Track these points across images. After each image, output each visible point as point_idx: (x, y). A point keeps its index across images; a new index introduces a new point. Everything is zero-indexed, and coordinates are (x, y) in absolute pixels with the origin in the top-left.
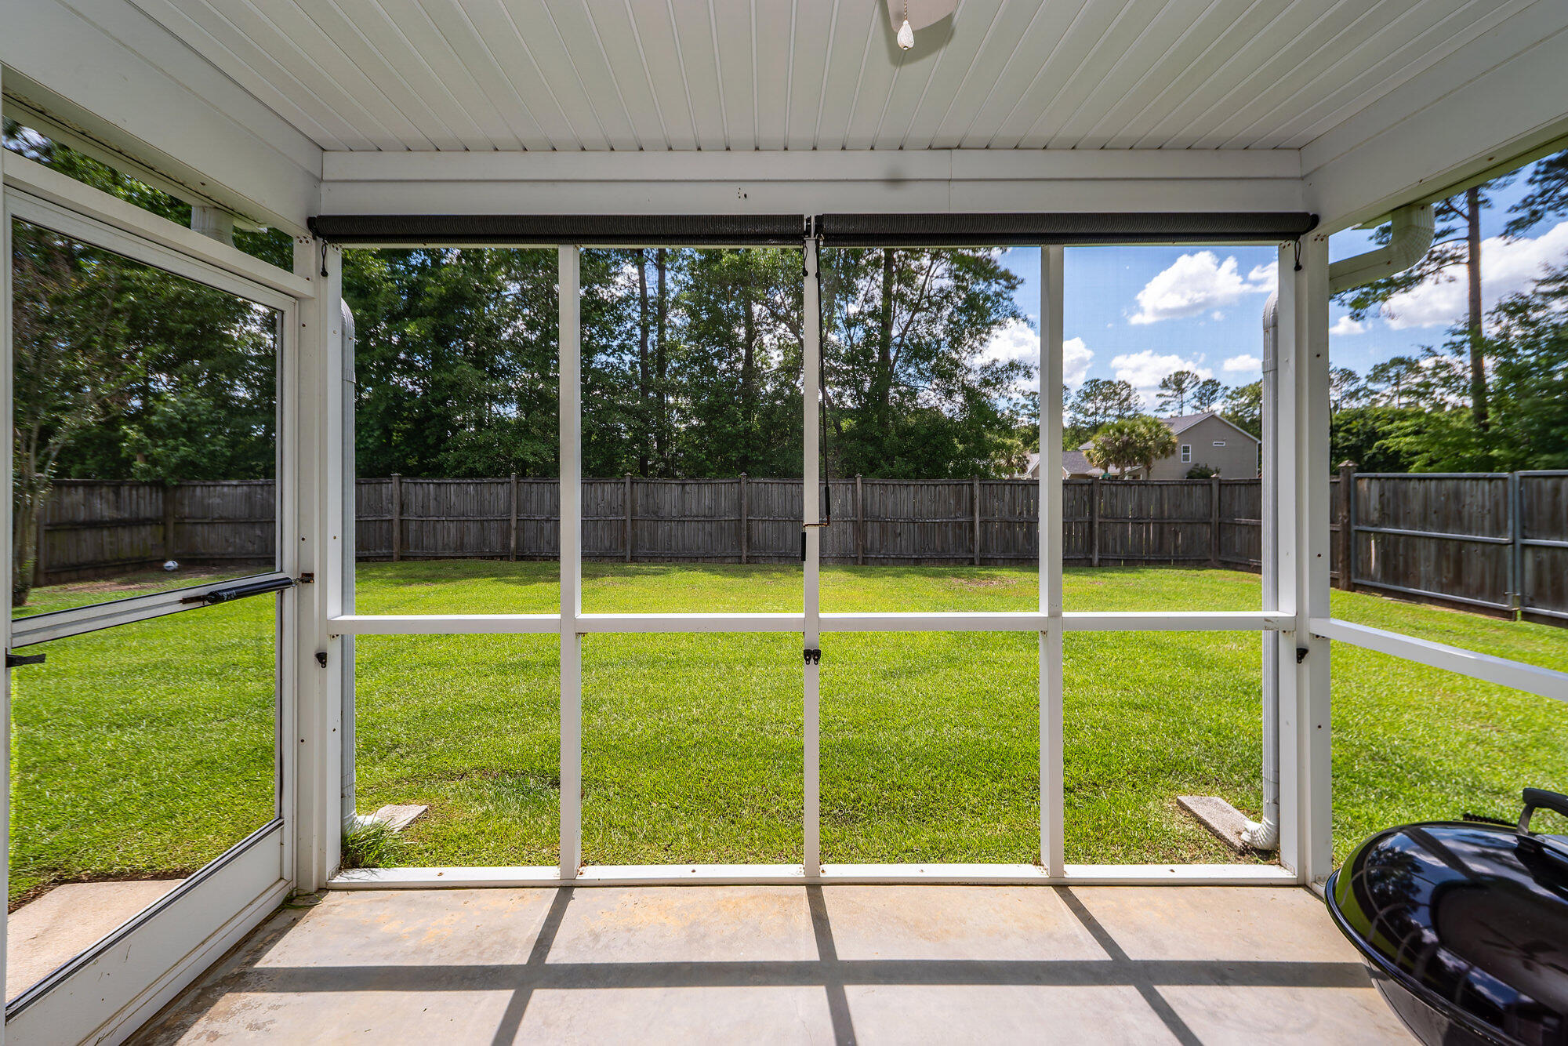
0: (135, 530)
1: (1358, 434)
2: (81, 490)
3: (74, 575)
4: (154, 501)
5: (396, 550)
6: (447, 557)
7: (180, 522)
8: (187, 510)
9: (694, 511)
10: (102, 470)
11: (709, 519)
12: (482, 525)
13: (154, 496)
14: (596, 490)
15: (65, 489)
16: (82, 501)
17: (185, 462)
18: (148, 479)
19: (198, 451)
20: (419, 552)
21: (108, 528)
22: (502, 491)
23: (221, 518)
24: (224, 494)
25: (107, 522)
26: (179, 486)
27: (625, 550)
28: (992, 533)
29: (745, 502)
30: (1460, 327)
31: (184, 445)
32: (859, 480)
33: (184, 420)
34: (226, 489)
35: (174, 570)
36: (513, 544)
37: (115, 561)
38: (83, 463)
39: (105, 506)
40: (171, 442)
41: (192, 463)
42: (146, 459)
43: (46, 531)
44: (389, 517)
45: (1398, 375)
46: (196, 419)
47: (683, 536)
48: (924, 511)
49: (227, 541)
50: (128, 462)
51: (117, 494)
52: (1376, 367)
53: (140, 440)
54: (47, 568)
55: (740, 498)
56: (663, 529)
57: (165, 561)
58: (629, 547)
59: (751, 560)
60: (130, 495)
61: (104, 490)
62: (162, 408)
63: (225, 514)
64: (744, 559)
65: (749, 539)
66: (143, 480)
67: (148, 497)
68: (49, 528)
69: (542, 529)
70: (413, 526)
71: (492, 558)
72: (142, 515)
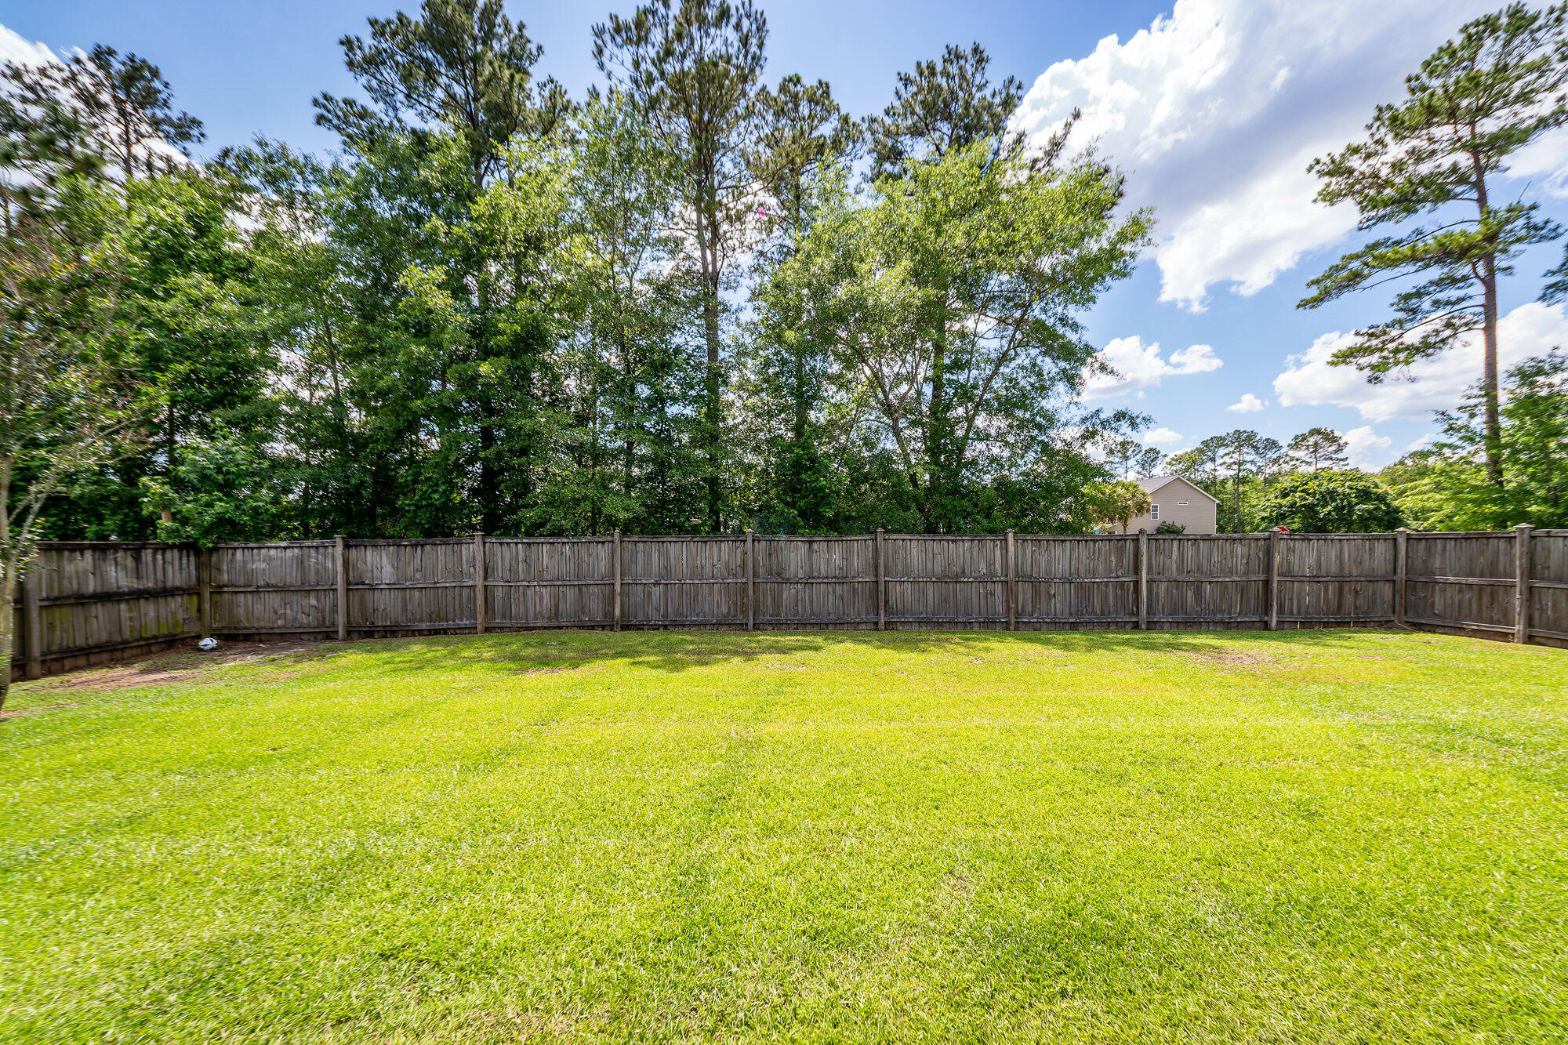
0: (161, 601)
1: (1314, 494)
2: (88, 554)
3: (82, 661)
4: (185, 566)
5: (480, 619)
6: (539, 628)
7: (218, 590)
8: (225, 577)
9: (823, 573)
10: (122, 532)
11: (841, 580)
12: (580, 590)
13: (185, 561)
14: (711, 550)
15: (66, 554)
16: (90, 568)
17: (221, 521)
18: (177, 541)
19: (237, 507)
20: (507, 623)
21: (127, 601)
22: (603, 551)
23: (268, 585)
24: (271, 559)
25: (124, 594)
26: (216, 549)
27: (746, 616)
28: (1157, 594)
29: (881, 562)
30: (1476, 392)
31: (220, 500)
32: (1010, 536)
33: (219, 469)
34: (272, 552)
35: (212, 650)
36: (617, 612)
37: (137, 640)
38: (101, 524)
39: (121, 574)
40: (204, 498)
41: (231, 522)
42: (174, 517)
43: (41, 607)
44: (471, 583)
45: (1316, 444)
46: (233, 469)
47: (811, 601)
48: (1082, 570)
49: (275, 612)
50: (151, 521)
51: (137, 559)
52: (1297, 437)
53: (162, 495)
54: (43, 655)
55: (876, 557)
56: (788, 593)
57: (199, 637)
58: (751, 613)
59: (890, 626)
60: (154, 560)
61: (120, 554)
62: (191, 456)
63: (273, 581)
64: (882, 625)
65: (886, 602)
66: (170, 542)
67: (177, 562)
68: (45, 603)
69: (650, 594)
70: (499, 593)
71: (593, 628)
72: (169, 584)
